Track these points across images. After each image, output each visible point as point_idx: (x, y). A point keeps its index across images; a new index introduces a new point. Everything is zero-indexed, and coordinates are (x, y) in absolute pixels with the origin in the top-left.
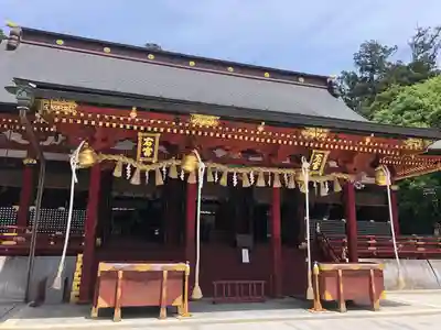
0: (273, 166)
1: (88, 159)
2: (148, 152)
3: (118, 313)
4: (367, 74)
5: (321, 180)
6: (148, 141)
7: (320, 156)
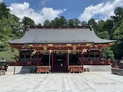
1: (36, 52)
3: (40, 73)
4: (118, 16)
5: (75, 51)
6: (45, 48)
7: (75, 47)
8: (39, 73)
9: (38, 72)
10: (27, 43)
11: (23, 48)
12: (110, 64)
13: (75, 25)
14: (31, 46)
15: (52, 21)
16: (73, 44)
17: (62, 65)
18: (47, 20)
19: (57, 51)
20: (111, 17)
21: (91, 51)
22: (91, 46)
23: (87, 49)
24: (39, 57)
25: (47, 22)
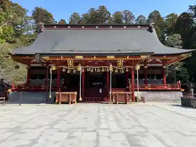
0: (106, 65)
1: (54, 68)
2: (71, 64)
3: (60, 103)
5: (122, 68)
6: (70, 62)
7: (121, 61)
8: (58, 103)
9: (57, 101)
10: (40, 54)
11: (34, 63)
12: (180, 90)
13: (124, 22)
14: (47, 58)
15: (85, 16)
16: (117, 56)
17: (101, 91)
18: (75, 13)
19: (91, 68)
20: (191, 7)
21: (149, 68)
22: (150, 60)
23: (143, 65)
24: (61, 78)
25: (75, 16)
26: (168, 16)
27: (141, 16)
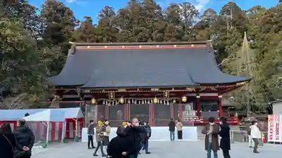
5: (168, 101)
6: (112, 94)
7: (167, 93)
14: (88, 91)
15: (123, 13)
18: (107, 7)
23: (195, 95)
25: (107, 13)
26: (251, 10)
27: (210, 10)
